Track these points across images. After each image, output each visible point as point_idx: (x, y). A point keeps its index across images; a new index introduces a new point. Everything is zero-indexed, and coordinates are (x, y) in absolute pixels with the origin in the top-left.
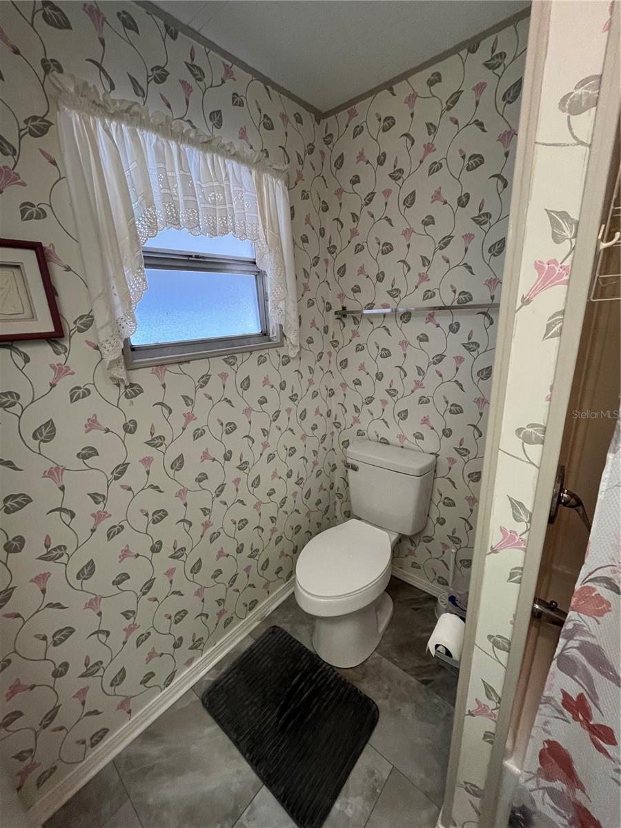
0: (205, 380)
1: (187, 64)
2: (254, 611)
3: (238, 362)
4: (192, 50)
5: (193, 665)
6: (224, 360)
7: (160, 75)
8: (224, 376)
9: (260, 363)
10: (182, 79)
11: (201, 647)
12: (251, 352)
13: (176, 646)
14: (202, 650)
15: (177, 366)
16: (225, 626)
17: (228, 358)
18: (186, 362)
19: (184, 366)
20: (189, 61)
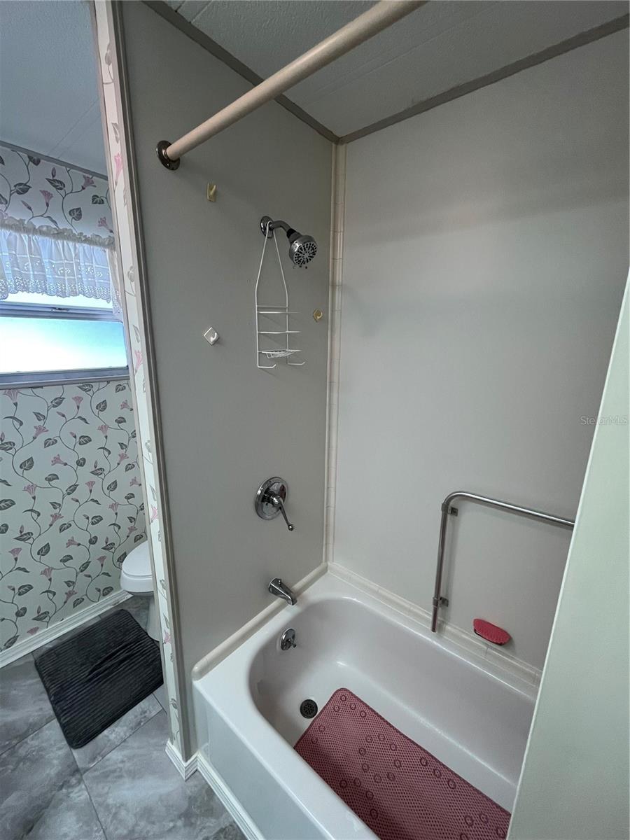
0: (58, 401)
1: (48, 180)
2: (107, 597)
3: (95, 389)
4: (54, 170)
5: (37, 634)
6: (79, 387)
7: (23, 189)
8: (78, 399)
9: (117, 390)
10: (43, 189)
11: (47, 619)
12: (108, 382)
13: (19, 614)
14: (48, 622)
15: (30, 390)
16: (75, 605)
17: (84, 386)
18: (39, 387)
19: (38, 391)
20: (51, 178)
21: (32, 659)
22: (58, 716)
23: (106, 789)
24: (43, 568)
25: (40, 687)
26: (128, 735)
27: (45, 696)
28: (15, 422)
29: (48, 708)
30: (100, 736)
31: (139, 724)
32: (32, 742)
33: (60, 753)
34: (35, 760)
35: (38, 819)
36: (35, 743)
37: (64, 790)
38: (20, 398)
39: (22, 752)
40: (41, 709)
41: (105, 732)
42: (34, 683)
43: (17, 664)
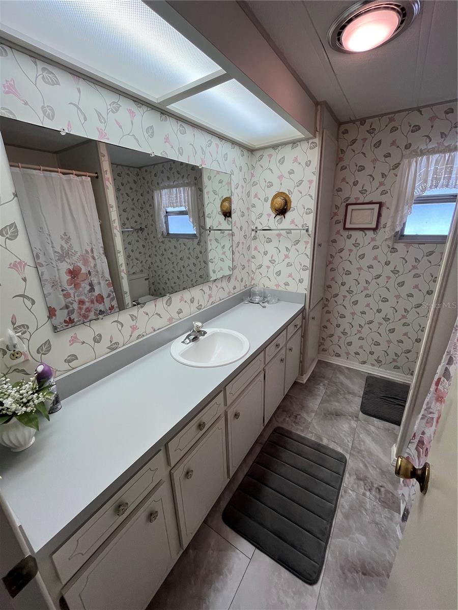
21: (367, 375)
22: (363, 398)
23: (362, 432)
24: (388, 339)
25: (363, 385)
26: (382, 428)
27: (363, 389)
28: (404, 261)
29: (362, 393)
30: (372, 418)
31: (389, 430)
32: (350, 397)
33: (356, 408)
34: (349, 402)
35: (339, 415)
36: (352, 398)
37: (350, 418)
38: (411, 249)
39: (347, 396)
40: (359, 391)
41: (374, 419)
42: (363, 383)
43: (362, 373)
